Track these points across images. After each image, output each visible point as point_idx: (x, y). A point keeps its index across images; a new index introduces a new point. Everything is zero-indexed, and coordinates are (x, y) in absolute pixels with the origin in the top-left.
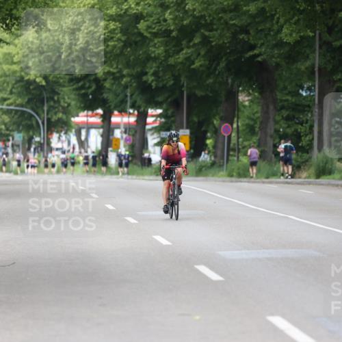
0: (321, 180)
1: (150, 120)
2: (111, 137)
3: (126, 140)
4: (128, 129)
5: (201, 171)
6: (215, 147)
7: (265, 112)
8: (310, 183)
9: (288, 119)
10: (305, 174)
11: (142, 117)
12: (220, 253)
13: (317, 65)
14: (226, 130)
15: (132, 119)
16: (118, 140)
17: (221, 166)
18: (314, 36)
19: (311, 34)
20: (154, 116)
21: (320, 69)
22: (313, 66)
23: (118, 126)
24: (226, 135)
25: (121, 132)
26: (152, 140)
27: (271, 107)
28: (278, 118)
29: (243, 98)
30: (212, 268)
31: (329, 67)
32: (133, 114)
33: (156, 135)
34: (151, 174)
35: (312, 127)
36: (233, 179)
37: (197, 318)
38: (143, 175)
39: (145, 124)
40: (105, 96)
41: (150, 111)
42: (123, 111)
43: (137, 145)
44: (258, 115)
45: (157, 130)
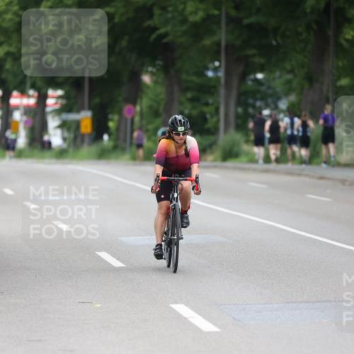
0: (230, 163)
1: (50, 101)
2: (10, 120)
3: (26, 123)
4: (27, 111)
5: (103, 155)
6: (118, 129)
7: (170, 93)
8: (216, 167)
9: (192, 100)
10: (210, 158)
11: (42, 98)
12: (125, 239)
13: (223, 44)
14: (129, 111)
15: (32, 101)
16: (17, 123)
17: (124, 150)
18: (220, 16)
19: (216, 12)
20: (54, 98)
21: (227, 47)
22: (219, 44)
23: (17, 108)
24: (129, 117)
25: (21, 115)
26: (53, 123)
27: (176, 88)
28: (183, 99)
29: (146, 79)
30: (114, 255)
31: (238, 43)
32: (32, 96)
33: (57, 118)
34: (52, 157)
35: (217, 110)
37: (99, 306)
38: (43, 158)
39: (45, 105)
40: (4, 76)
41: (50, 92)
42: (23, 93)
43: (38, 127)
44: (163, 96)
45: (58, 112)
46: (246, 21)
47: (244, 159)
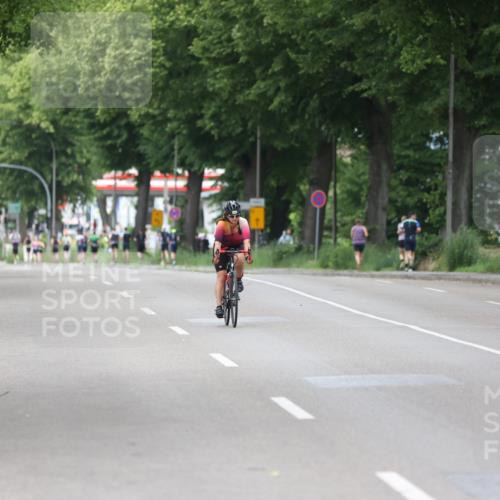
0: (457, 273)
1: (206, 184)
2: (150, 209)
3: (172, 213)
4: (174, 197)
5: (280, 260)
6: (301, 224)
7: (376, 174)
8: (440, 278)
9: (408, 183)
10: (432, 265)
11: (196, 179)
12: (308, 379)
13: (451, 106)
14: (319, 199)
15: (181, 183)
16: (160, 213)
17: (310, 252)
18: (447, 66)
19: (442, 62)
20: (213, 178)
21: (455, 111)
23: (160, 193)
24: (318, 207)
25: (165, 202)
26: (210, 213)
27: (384, 167)
28: (394, 182)
29: (345, 154)
30: (297, 402)
31: (470, 108)
32: (182, 176)
33: (215, 207)
35: (443, 195)
36: (329, 271)
37: (275, 473)
38: (196, 264)
39: (200, 190)
40: (141, 148)
41: (208, 172)
42: (167, 172)
43: (188, 220)
44: (366, 177)
45: (217, 199)
46: (482, 74)
47: (479, 266)
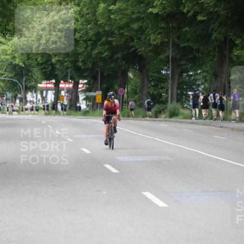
0: (173, 119)
1: (80, 86)
2: (59, 95)
3: (67, 97)
4: (68, 91)
7: (143, 82)
8: (166, 121)
9: (154, 86)
10: (163, 116)
11: (76, 84)
12: (118, 158)
14: (121, 92)
15: (71, 86)
16: (63, 97)
18: (169, 42)
19: (166, 40)
20: (82, 83)
22: (168, 57)
23: (63, 89)
24: (121, 94)
25: (65, 93)
26: (81, 97)
27: (146, 80)
28: (149, 85)
29: (130, 75)
30: (113, 166)
31: (178, 57)
32: (71, 82)
33: (83, 94)
34: (81, 115)
35: (167, 90)
36: (125, 118)
37: (105, 192)
38: (76, 115)
39: (78, 88)
40: (56, 73)
41: (80, 81)
42: (66, 81)
43: (73, 99)
44: (139, 84)
45: (84, 91)
46: (182, 45)
47: (181, 117)
